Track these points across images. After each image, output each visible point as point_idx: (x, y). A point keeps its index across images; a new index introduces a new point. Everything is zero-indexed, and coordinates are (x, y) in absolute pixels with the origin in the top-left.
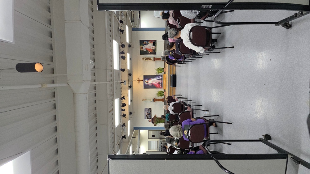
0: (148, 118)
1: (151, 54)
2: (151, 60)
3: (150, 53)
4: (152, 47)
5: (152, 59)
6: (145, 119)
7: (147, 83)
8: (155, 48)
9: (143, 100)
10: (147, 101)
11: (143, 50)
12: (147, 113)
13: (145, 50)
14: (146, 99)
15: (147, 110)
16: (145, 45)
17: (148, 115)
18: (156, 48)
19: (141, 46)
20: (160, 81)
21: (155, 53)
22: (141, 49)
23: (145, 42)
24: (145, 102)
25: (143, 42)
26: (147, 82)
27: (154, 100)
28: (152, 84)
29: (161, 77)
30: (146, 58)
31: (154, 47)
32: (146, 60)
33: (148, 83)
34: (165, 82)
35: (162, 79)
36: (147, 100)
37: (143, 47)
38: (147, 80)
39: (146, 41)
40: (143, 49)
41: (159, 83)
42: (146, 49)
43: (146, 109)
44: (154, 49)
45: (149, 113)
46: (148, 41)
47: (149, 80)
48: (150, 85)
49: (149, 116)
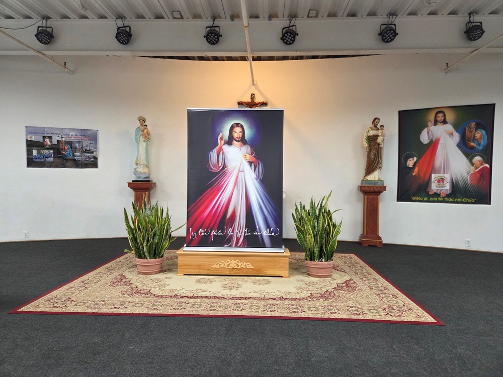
0: (30, 145)
1: (403, 171)
2: (370, 169)
3: (410, 163)
4: (447, 177)
5: (374, 176)
6: (30, 130)
7: (226, 133)
8: (437, 195)
9: (142, 120)
10: (138, 142)
11: (426, 126)
12: (70, 143)
13: (424, 138)
14: (147, 137)
15: (86, 143)
16: (457, 137)
17: (57, 149)
18: (436, 198)
19: (450, 116)
20: (239, 229)
21: (404, 195)
22: (432, 117)
23: (480, 134)
24: (133, 136)
25: (479, 126)
26: (237, 132)
27: (144, 185)
28: (223, 171)
29: (265, 233)
30: (379, 140)
31: (447, 187)
32: (372, 141)
33: (230, 142)
34: (233, 263)
35: (253, 240)
36: (143, 145)
37: (449, 127)
38: (248, 133)
39: (484, 142)
40: (433, 128)
41: (224, 220)
42: (433, 144)
43: (93, 137)
44: (434, 187)
45: (67, 151)
46: (487, 154)
47: (246, 149)
48: (213, 155)
49: (46, 152)
